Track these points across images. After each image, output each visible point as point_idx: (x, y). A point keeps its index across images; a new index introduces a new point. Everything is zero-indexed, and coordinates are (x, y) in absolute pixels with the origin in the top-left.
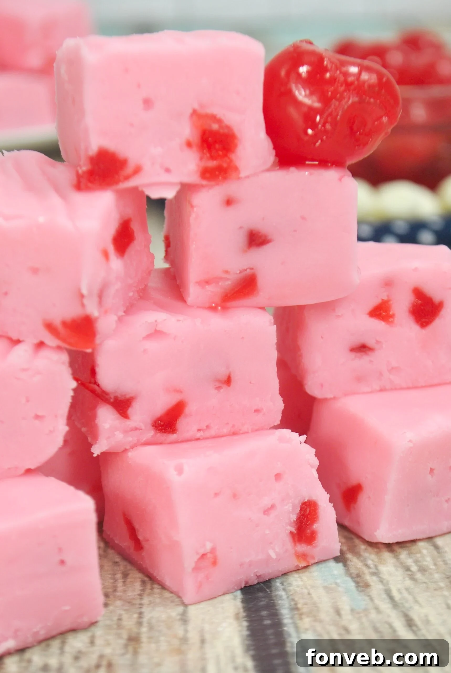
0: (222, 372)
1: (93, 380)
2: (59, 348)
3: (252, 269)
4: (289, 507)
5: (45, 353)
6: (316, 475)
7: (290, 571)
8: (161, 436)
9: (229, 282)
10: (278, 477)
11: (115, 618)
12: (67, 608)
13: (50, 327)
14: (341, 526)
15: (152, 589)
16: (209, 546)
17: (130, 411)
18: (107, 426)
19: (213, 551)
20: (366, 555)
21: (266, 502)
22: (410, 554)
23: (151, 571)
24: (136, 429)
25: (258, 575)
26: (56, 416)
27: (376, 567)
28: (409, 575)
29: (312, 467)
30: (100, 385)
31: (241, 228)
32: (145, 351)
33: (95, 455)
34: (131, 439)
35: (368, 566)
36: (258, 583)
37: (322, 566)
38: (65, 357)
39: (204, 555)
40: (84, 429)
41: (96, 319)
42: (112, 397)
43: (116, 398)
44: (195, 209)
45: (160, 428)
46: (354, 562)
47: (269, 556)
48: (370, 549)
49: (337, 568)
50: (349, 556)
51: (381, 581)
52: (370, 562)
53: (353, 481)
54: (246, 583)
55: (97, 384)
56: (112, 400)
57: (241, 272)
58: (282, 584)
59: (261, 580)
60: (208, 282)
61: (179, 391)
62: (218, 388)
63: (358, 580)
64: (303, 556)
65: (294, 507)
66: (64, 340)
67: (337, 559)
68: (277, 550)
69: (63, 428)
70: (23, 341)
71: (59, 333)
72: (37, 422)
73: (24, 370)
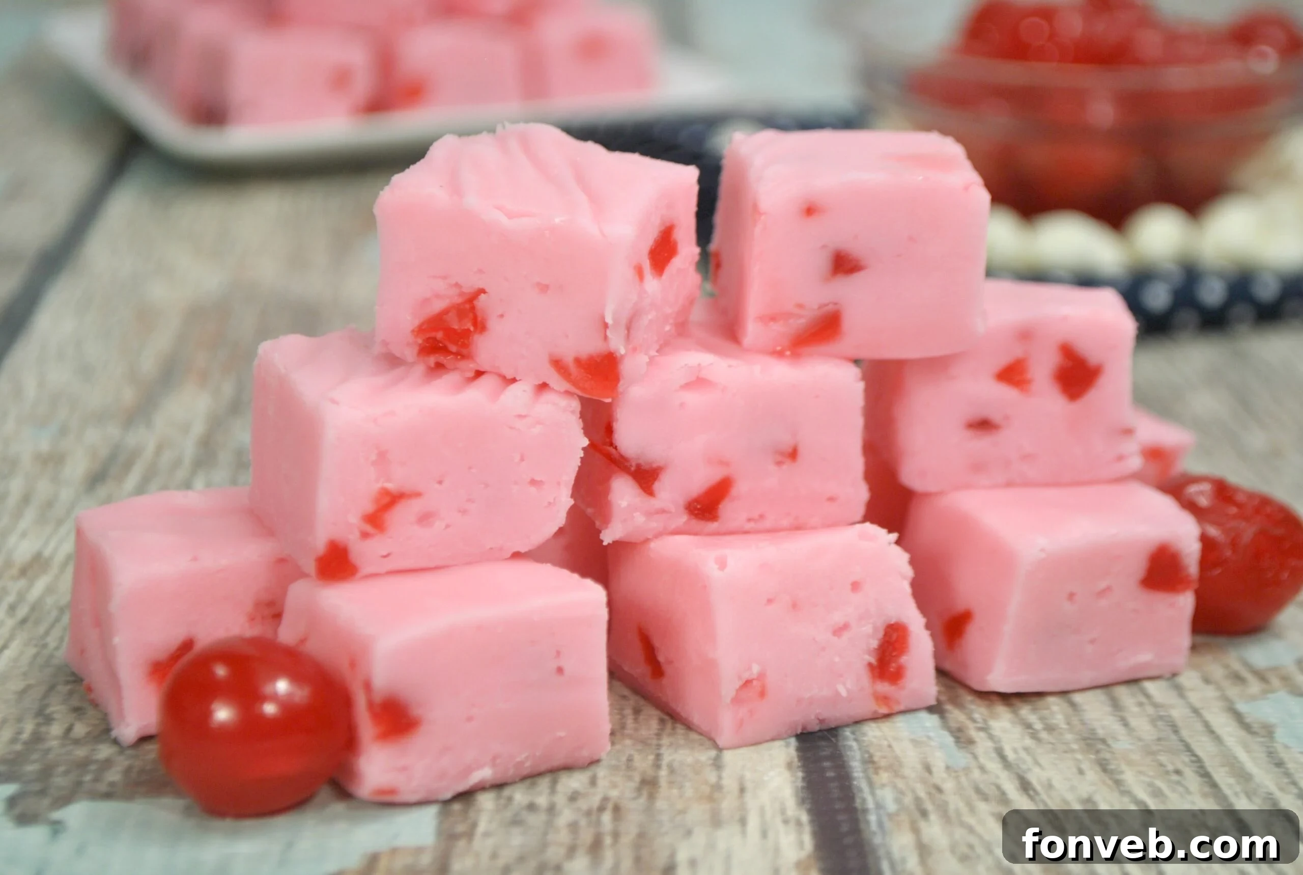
0: (786, 441)
1: (608, 440)
2: (567, 393)
3: (836, 304)
4: (868, 629)
5: (548, 396)
6: (908, 589)
7: (866, 718)
8: (696, 524)
9: (802, 321)
10: (856, 586)
11: (624, 759)
12: (562, 734)
13: (558, 364)
14: (941, 673)
15: (674, 728)
16: (756, 669)
17: (657, 486)
18: (624, 503)
19: (761, 676)
20: (973, 707)
21: (838, 618)
22: (1034, 710)
23: (673, 705)
24: (663, 511)
25: (821, 718)
26: (559, 484)
27: (985, 721)
28: (1032, 733)
29: (904, 578)
30: (618, 448)
31: (824, 247)
32: (682, 405)
33: (605, 543)
34: (655, 524)
35: (974, 721)
36: (820, 731)
37: (908, 717)
38: (576, 405)
39: (748, 683)
40: (590, 511)
41: (622, 356)
42: (634, 464)
43: (638, 466)
44: (763, 217)
45: (696, 512)
46: (956, 715)
47: (838, 694)
48: (978, 701)
49: (931, 721)
50: (949, 707)
51: (991, 737)
52: (976, 716)
53: (960, 606)
54: (804, 728)
55: (614, 446)
56: (633, 469)
57: (820, 307)
58: (853, 733)
59: (824, 727)
60: (773, 318)
61: (724, 463)
62: (779, 463)
63: (959, 734)
64: (884, 699)
65: (875, 629)
66: (574, 383)
67: (931, 709)
68: (849, 685)
69: (566, 501)
70: (520, 380)
71: (570, 374)
72: (533, 489)
73: (521, 417)
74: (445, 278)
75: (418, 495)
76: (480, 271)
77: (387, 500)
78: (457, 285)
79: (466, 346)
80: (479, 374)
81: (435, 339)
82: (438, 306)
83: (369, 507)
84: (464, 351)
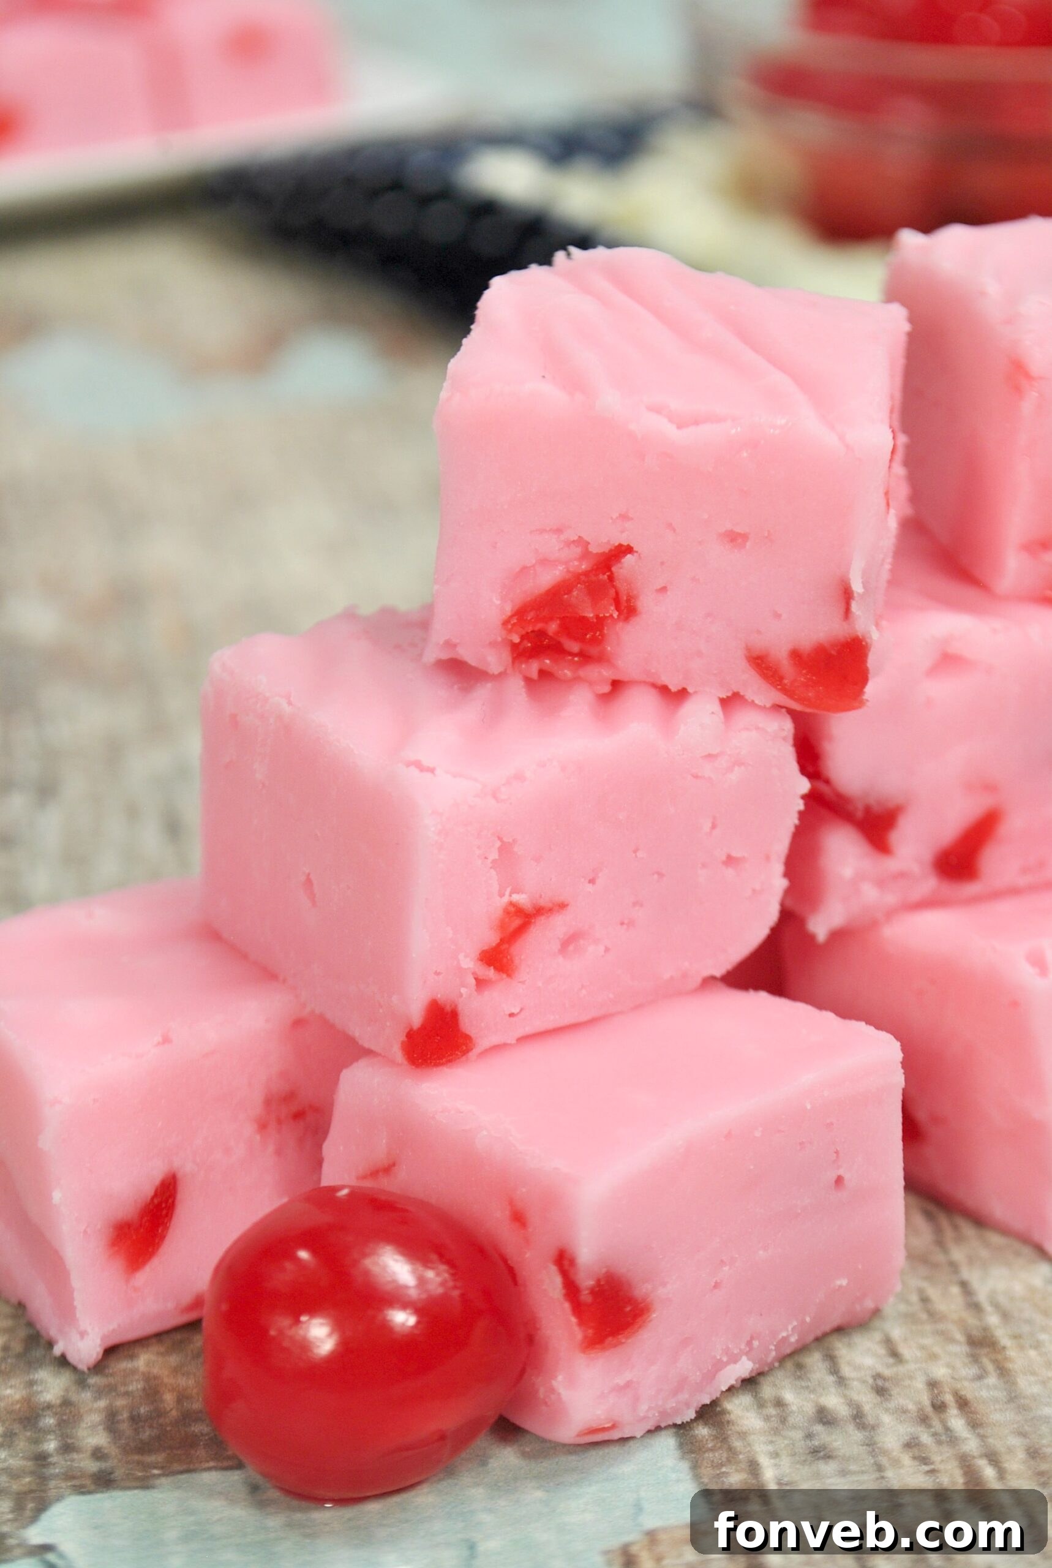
2: (777, 707)
5: (745, 718)
8: (949, 889)
13: (760, 662)
17: (893, 837)
18: (845, 873)
24: (902, 875)
26: (768, 858)
30: (833, 783)
32: (928, 702)
33: (818, 938)
34: (891, 899)
38: (787, 728)
41: (872, 641)
42: (861, 807)
43: (868, 810)
45: (949, 870)
56: (860, 814)
61: (989, 788)
66: (787, 692)
69: (780, 883)
70: (696, 692)
71: (781, 678)
72: (730, 872)
73: (710, 757)
74: (559, 531)
75: (562, 906)
76: (624, 517)
77: (517, 922)
78: (581, 542)
79: (598, 641)
80: (617, 685)
81: (542, 633)
82: (547, 579)
83: (490, 938)
84: (593, 651)
